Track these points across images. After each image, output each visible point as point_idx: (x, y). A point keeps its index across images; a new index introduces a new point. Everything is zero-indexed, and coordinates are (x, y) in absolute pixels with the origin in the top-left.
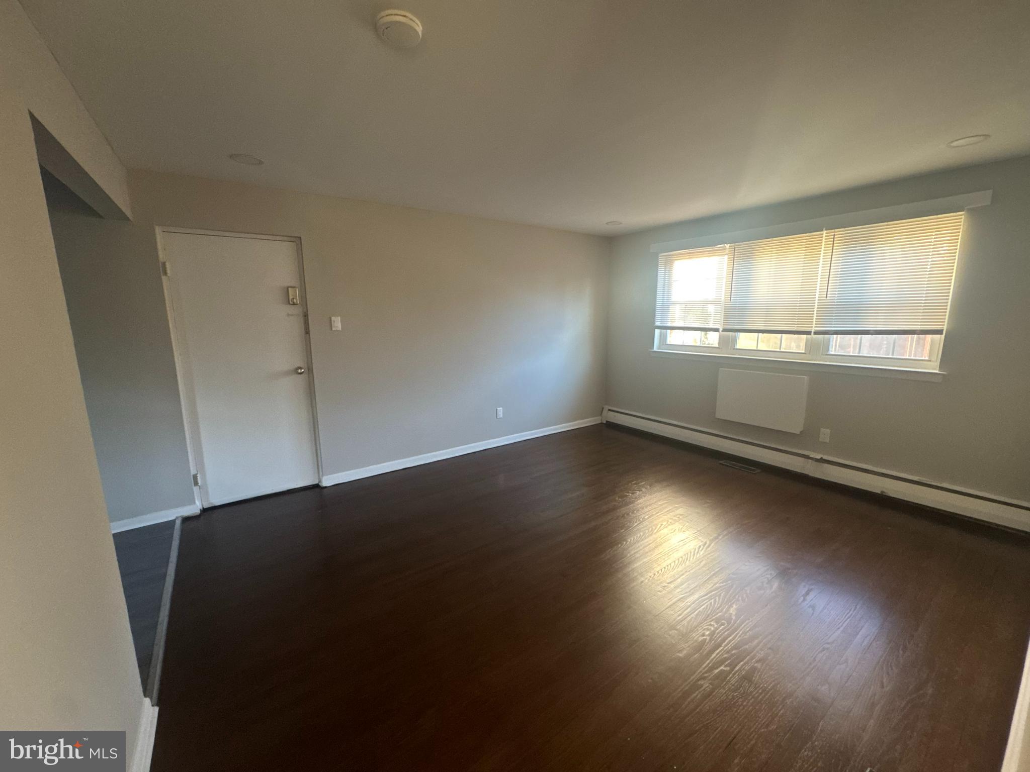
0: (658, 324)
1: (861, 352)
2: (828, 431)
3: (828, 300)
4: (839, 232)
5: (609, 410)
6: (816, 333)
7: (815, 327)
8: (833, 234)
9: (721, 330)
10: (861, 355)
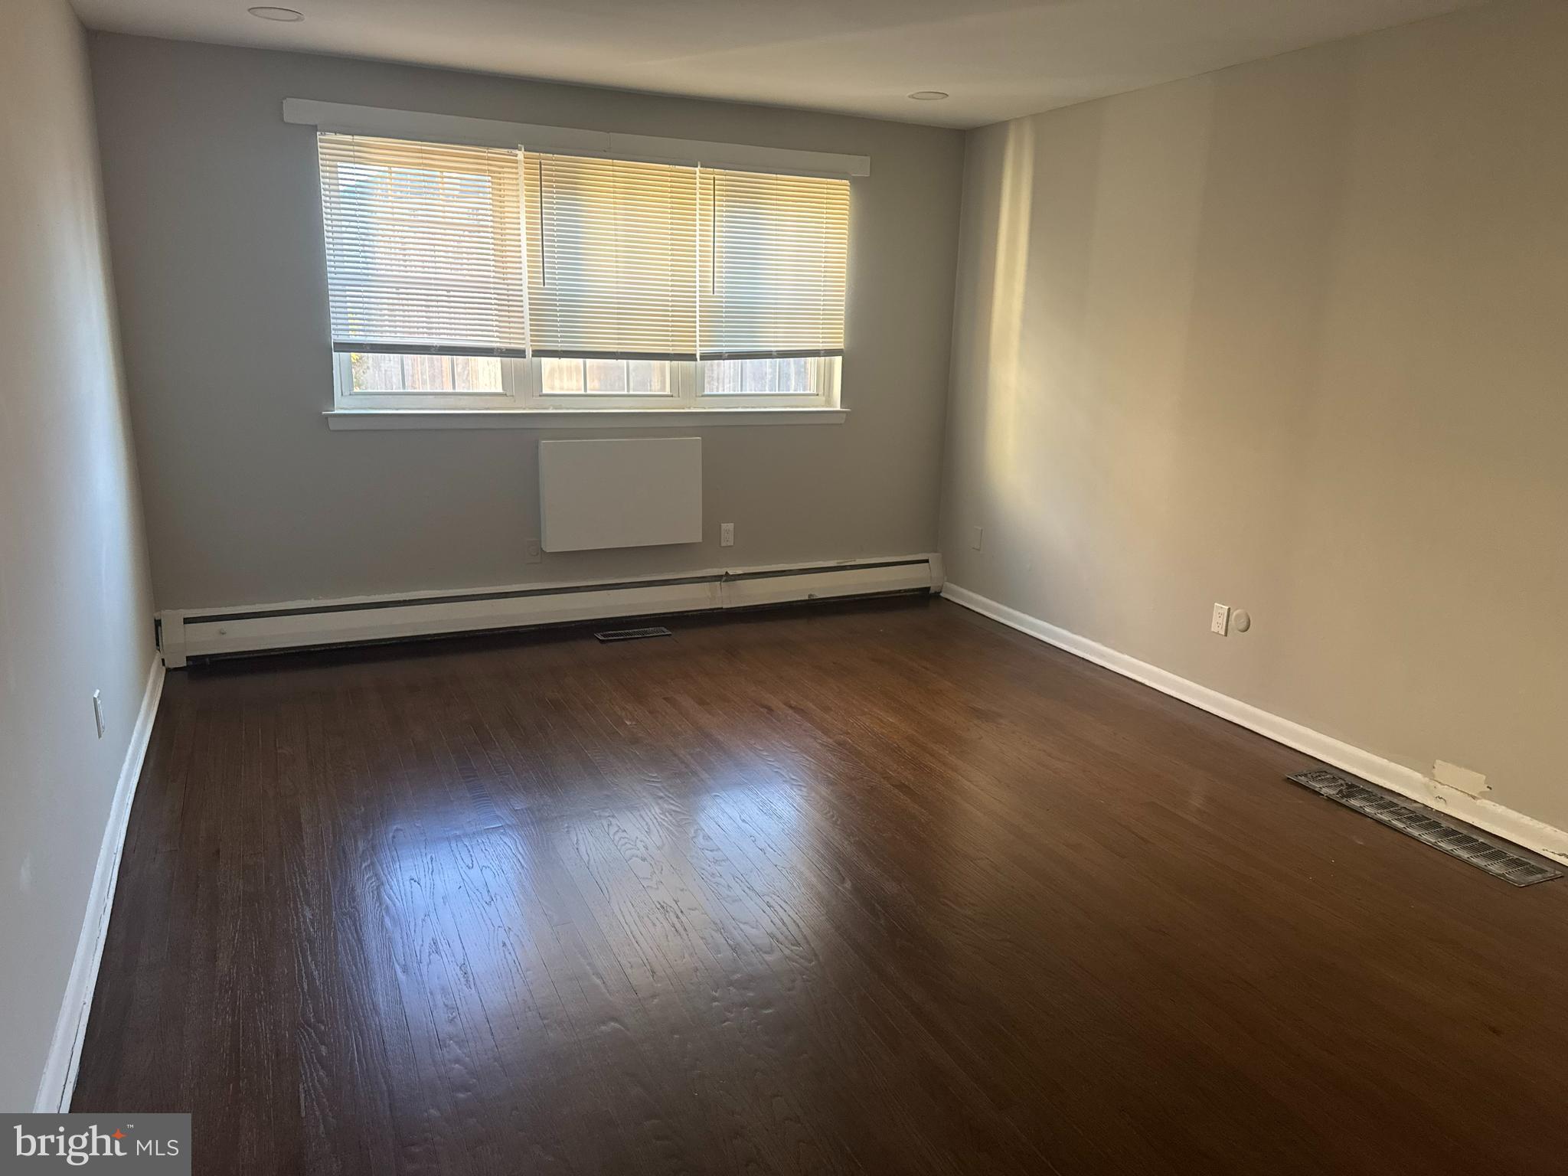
0: (336, 337)
1: (744, 388)
2: (731, 526)
3: (717, 297)
4: (719, 174)
5: (187, 621)
6: (704, 357)
7: (700, 346)
8: (712, 176)
9: (529, 353)
10: (744, 392)
